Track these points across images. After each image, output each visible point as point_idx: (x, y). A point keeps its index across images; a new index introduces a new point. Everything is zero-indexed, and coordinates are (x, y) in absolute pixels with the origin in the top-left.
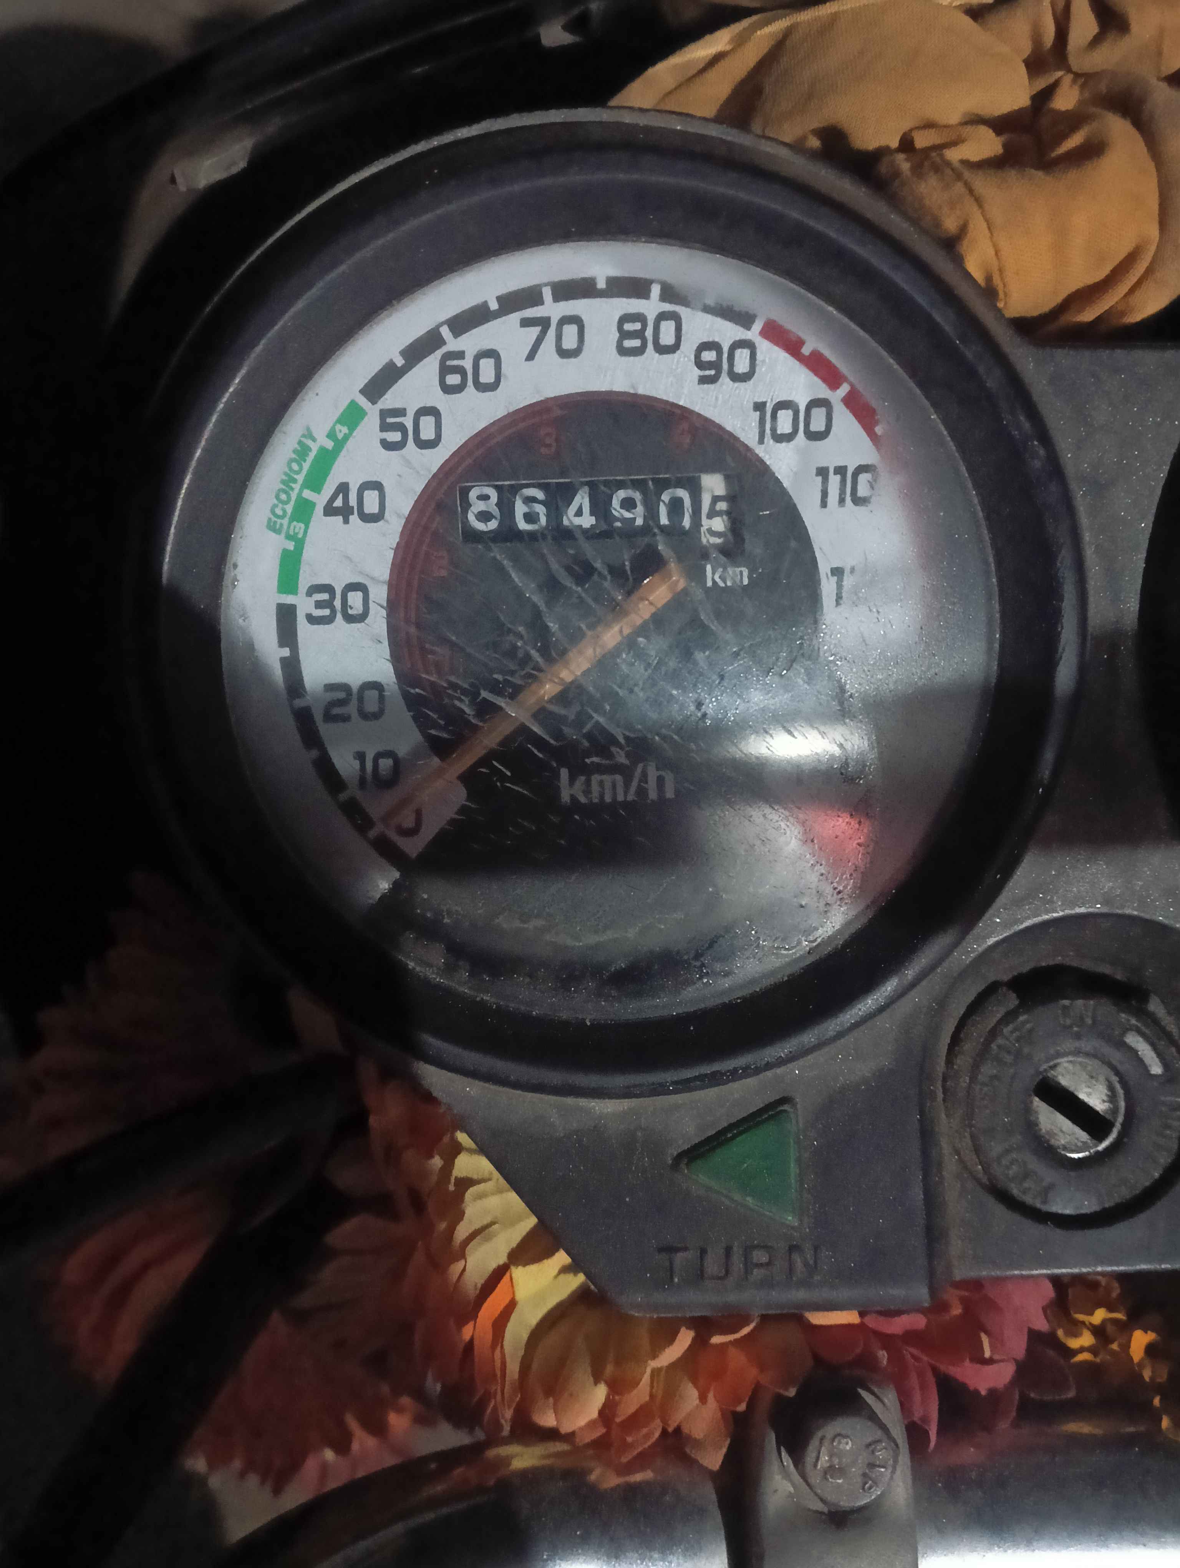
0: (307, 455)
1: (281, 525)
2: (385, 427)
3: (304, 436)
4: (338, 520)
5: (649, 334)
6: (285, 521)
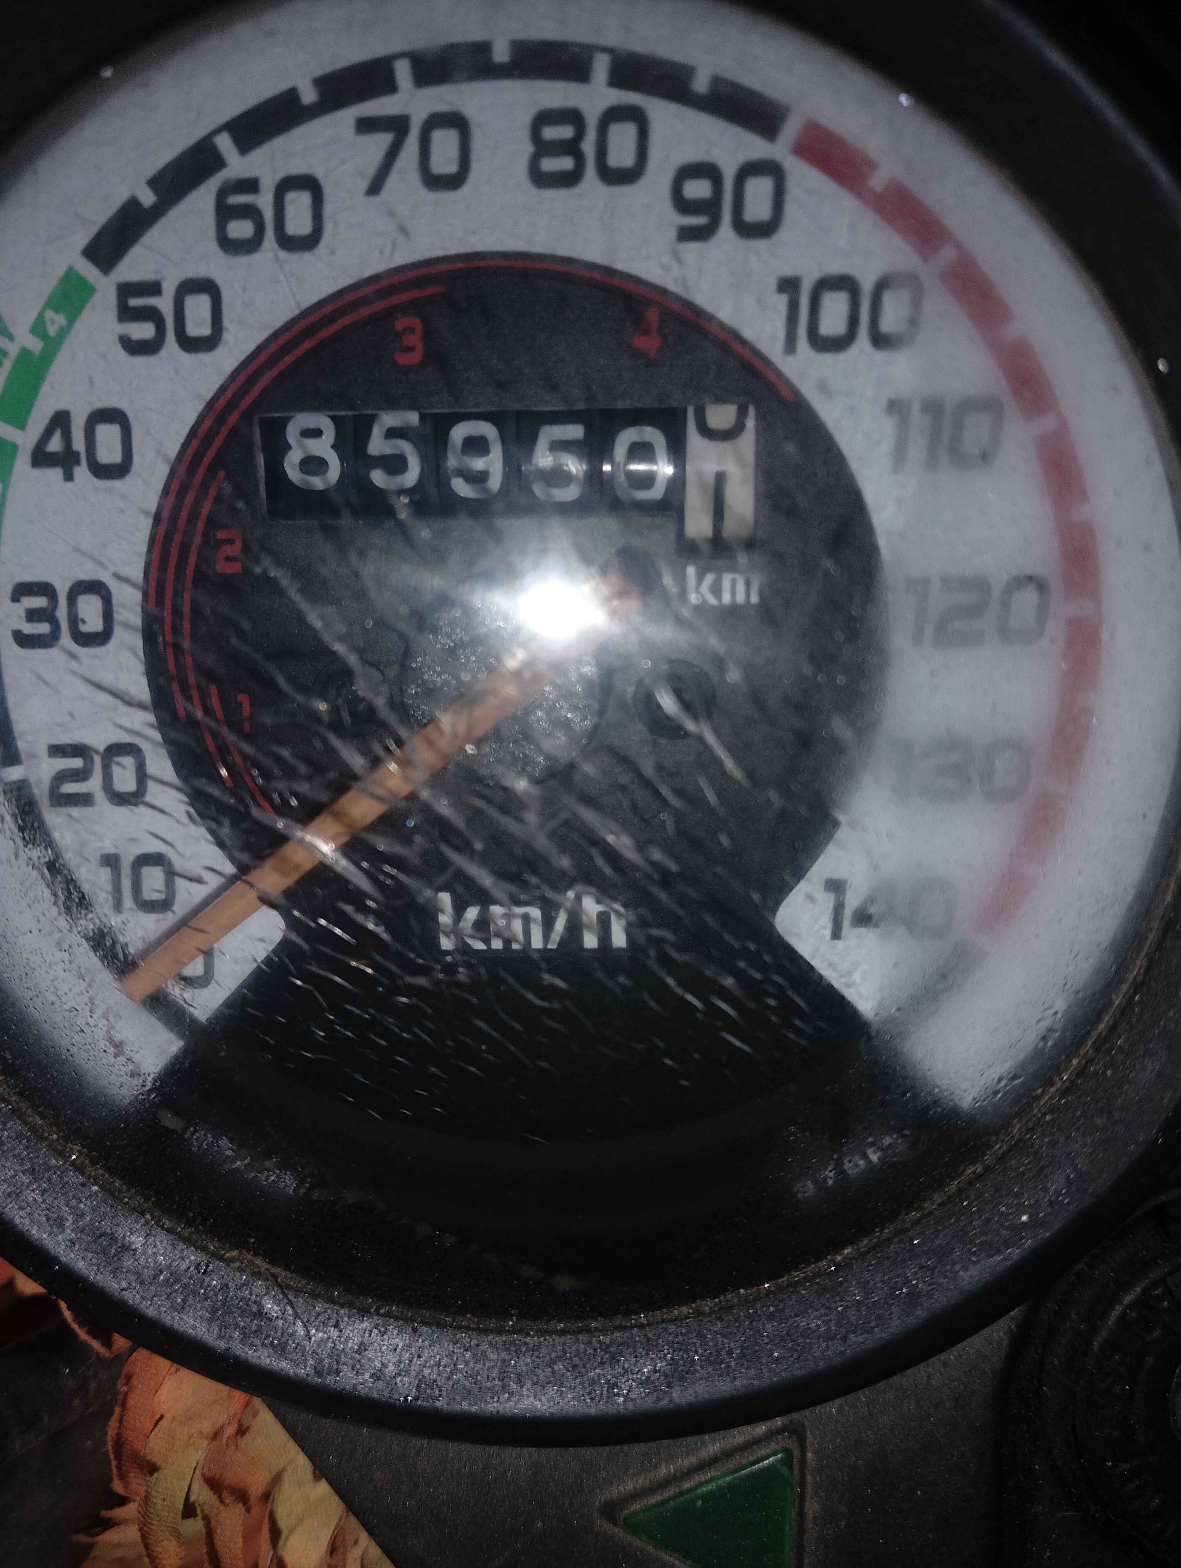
2: (126, 313)
4: (55, 474)
5: (588, 146)
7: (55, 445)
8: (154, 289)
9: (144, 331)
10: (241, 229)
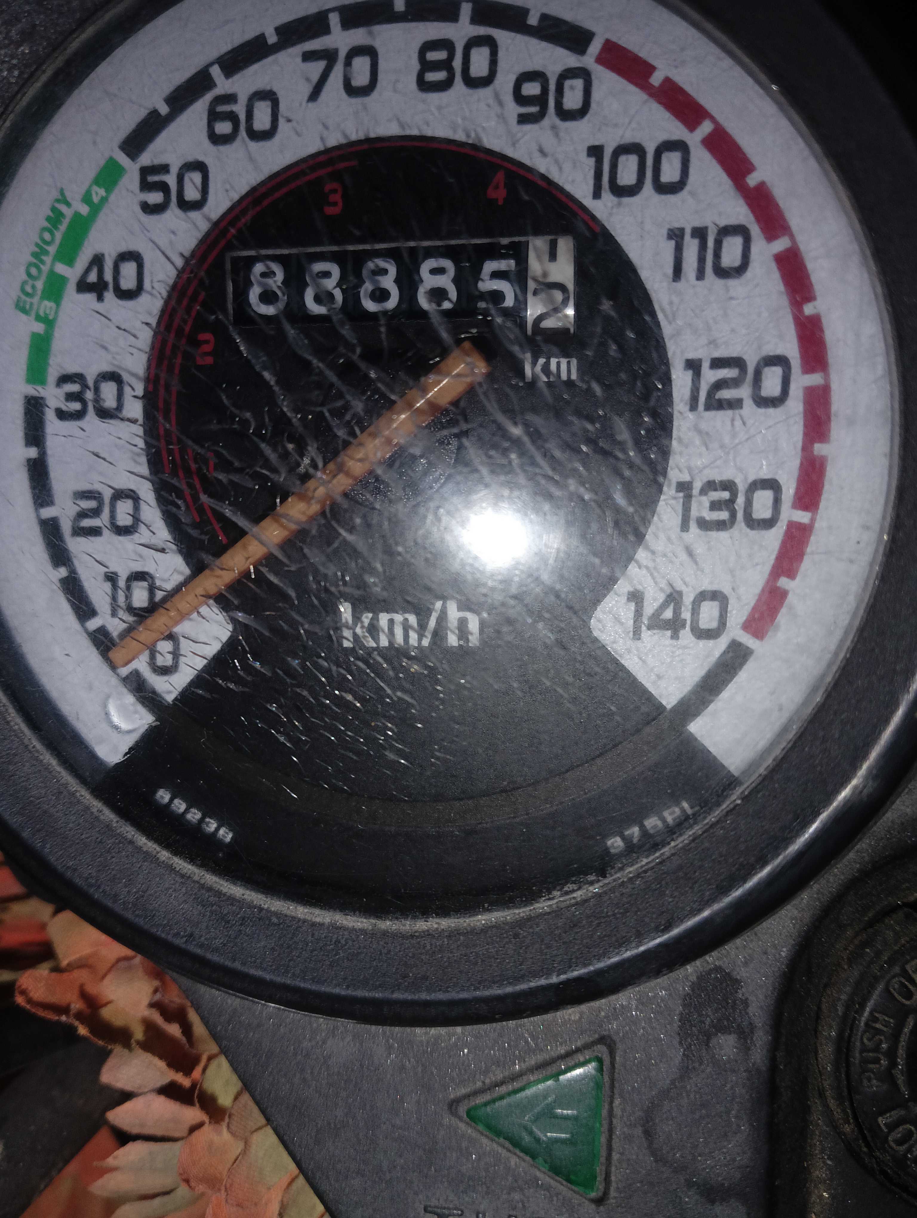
0: (60, 222)
1: (32, 304)
2: (146, 186)
3: (58, 201)
4: (90, 297)
5: (457, 64)
6: (36, 300)
7: (93, 277)
8: (164, 169)
9: (155, 198)
10: (223, 128)
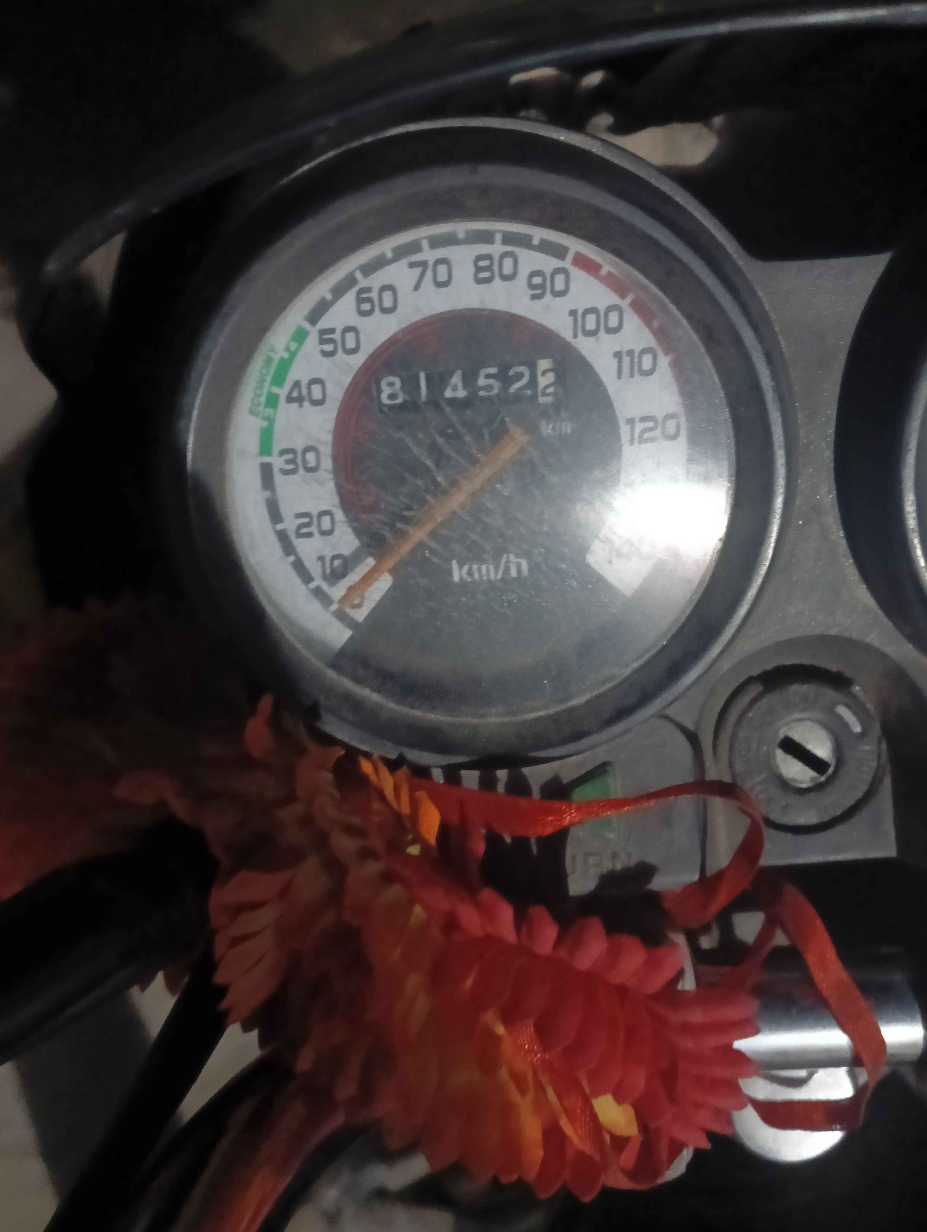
0: (272, 364)
1: (259, 411)
2: (322, 342)
3: (270, 353)
4: (295, 405)
5: (496, 267)
6: (261, 408)
7: (295, 394)
8: (332, 331)
9: (329, 348)
10: (366, 307)
